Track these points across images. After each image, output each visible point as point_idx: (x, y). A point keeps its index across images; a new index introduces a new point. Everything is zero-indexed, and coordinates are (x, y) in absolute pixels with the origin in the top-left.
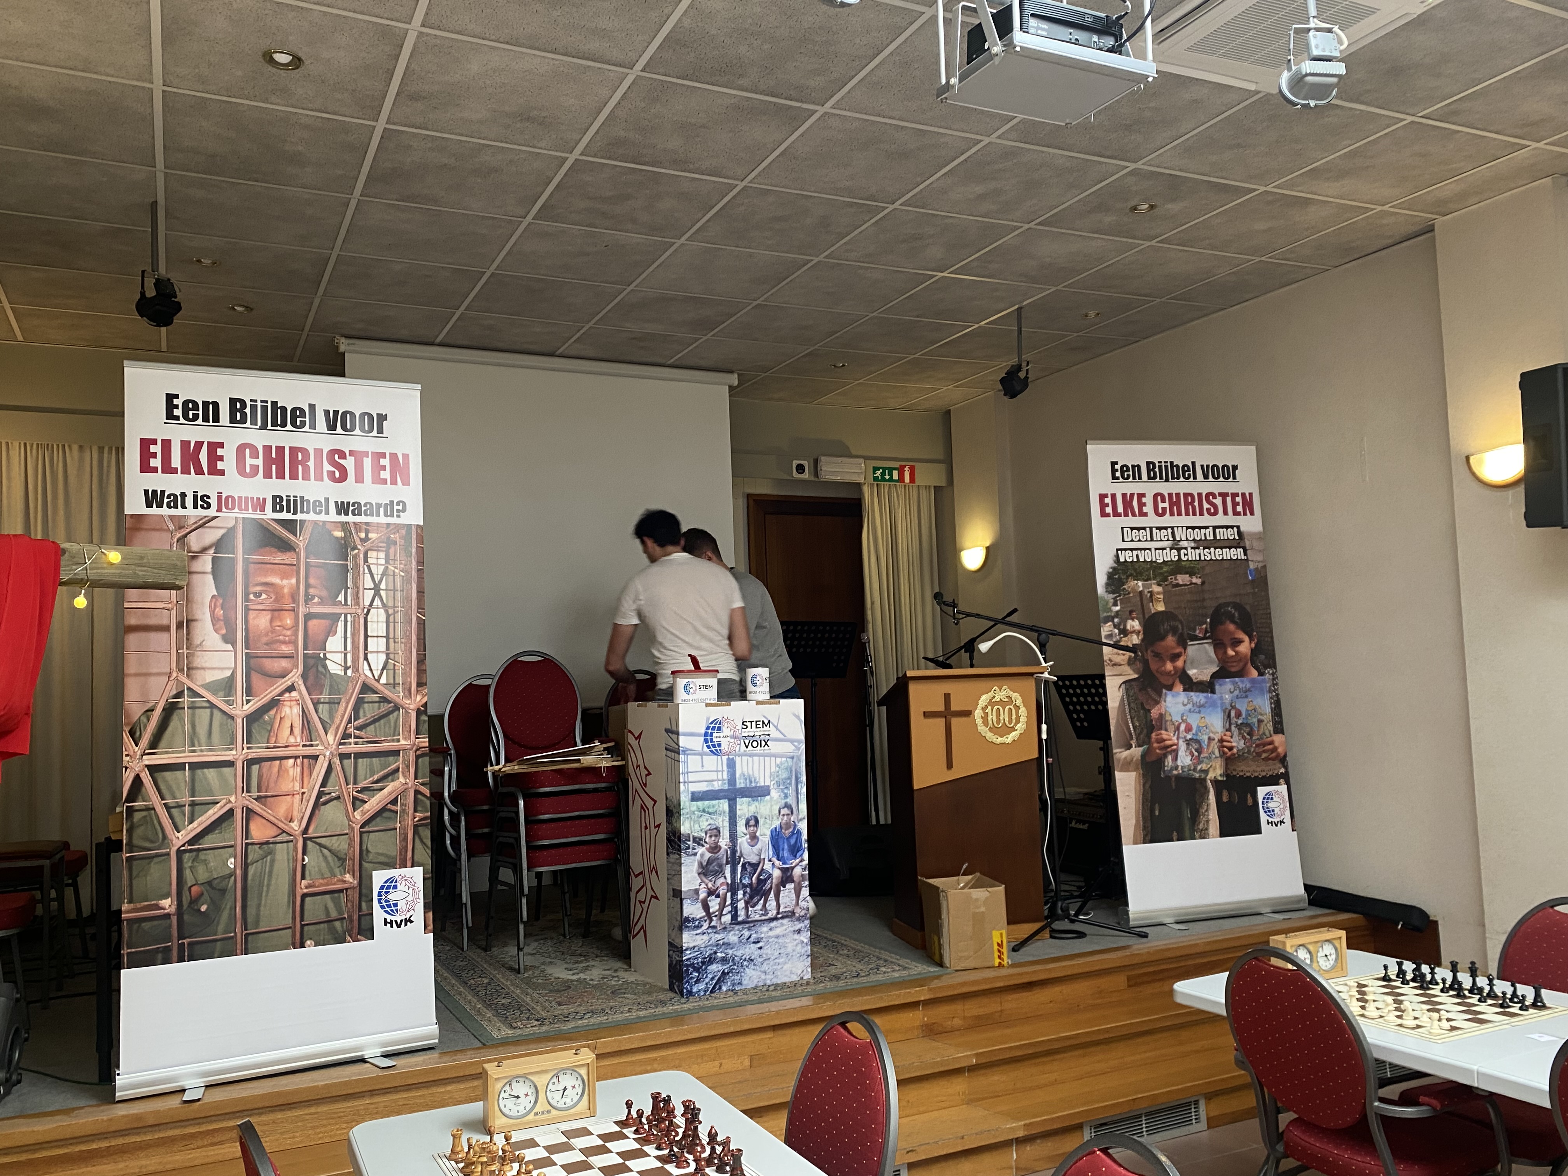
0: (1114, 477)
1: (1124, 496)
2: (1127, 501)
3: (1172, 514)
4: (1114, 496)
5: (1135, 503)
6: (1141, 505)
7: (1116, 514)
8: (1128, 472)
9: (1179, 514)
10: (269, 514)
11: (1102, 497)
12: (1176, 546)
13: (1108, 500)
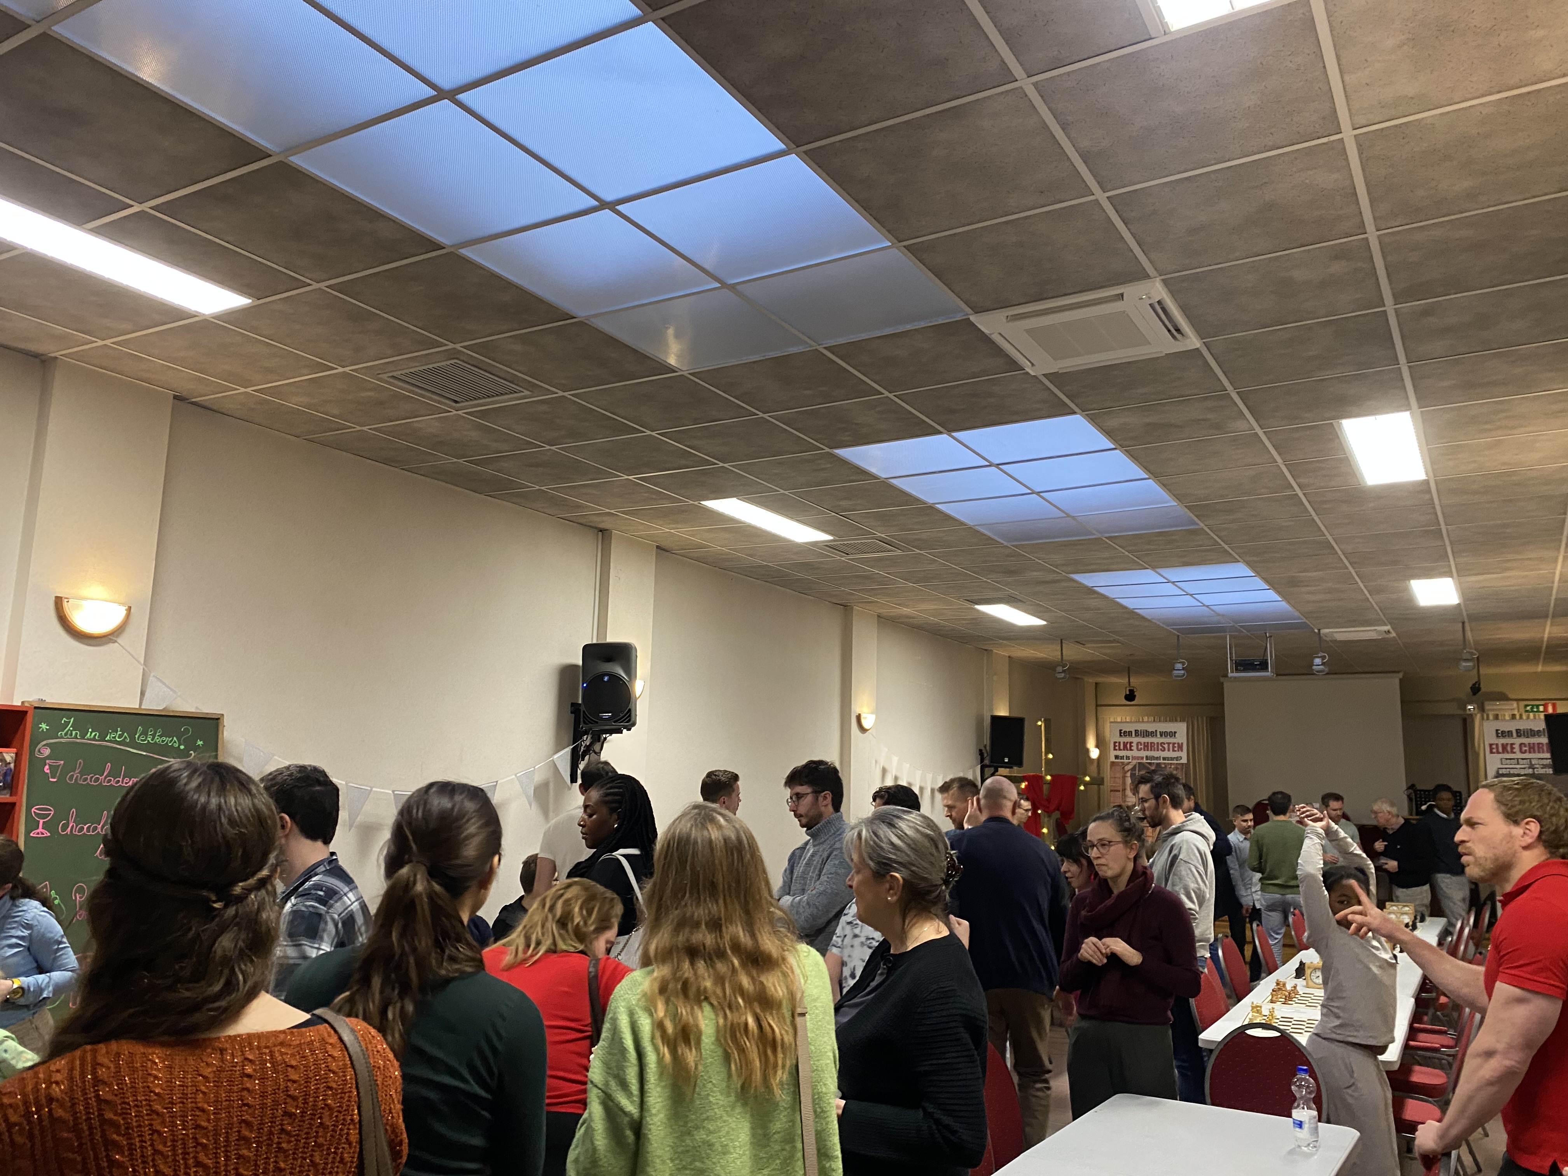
0: (1498, 736)
1: (1503, 745)
2: (1504, 747)
3: (1530, 752)
4: (1497, 745)
5: (1509, 748)
6: (1512, 748)
7: (1498, 752)
8: (1508, 734)
9: (1534, 752)
10: (1145, 761)
11: (1491, 745)
12: (1532, 766)
13: (1494, 746)
